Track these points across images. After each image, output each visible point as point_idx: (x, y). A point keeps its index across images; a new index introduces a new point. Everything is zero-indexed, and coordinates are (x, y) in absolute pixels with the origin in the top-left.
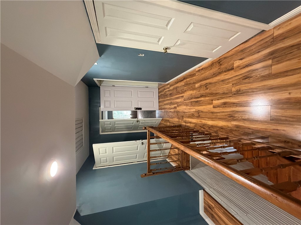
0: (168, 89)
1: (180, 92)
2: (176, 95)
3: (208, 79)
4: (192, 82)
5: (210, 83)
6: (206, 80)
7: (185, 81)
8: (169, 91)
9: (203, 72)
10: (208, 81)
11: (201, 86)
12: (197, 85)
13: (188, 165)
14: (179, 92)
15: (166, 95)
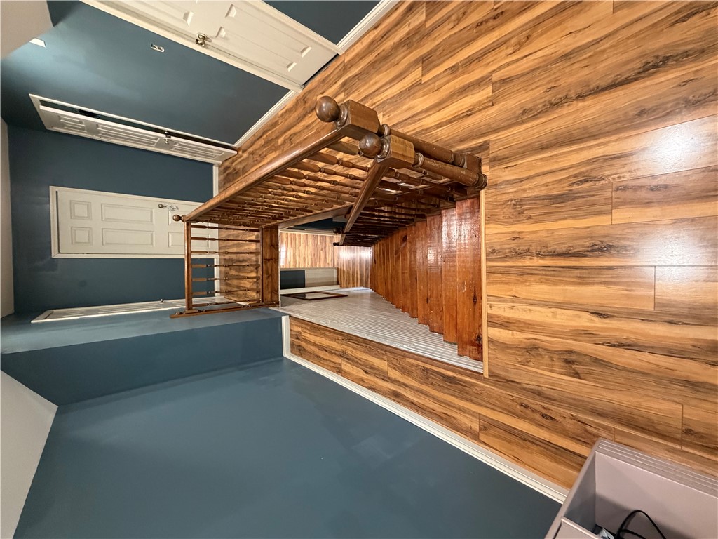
0: (240, 159)
1: (259, 159)
2: (253, 166)
3: (292, 127)
4: (274, 136)
5: (295, 134)
6: (290, 129)
7: (265, 137)
8: (241, 162)
9: (287, 116)
10: (292, 131)
11: (285, 140)
12: (280, 141)
13: (274, 299)
14: (257, 160)
15: (236, 173)
